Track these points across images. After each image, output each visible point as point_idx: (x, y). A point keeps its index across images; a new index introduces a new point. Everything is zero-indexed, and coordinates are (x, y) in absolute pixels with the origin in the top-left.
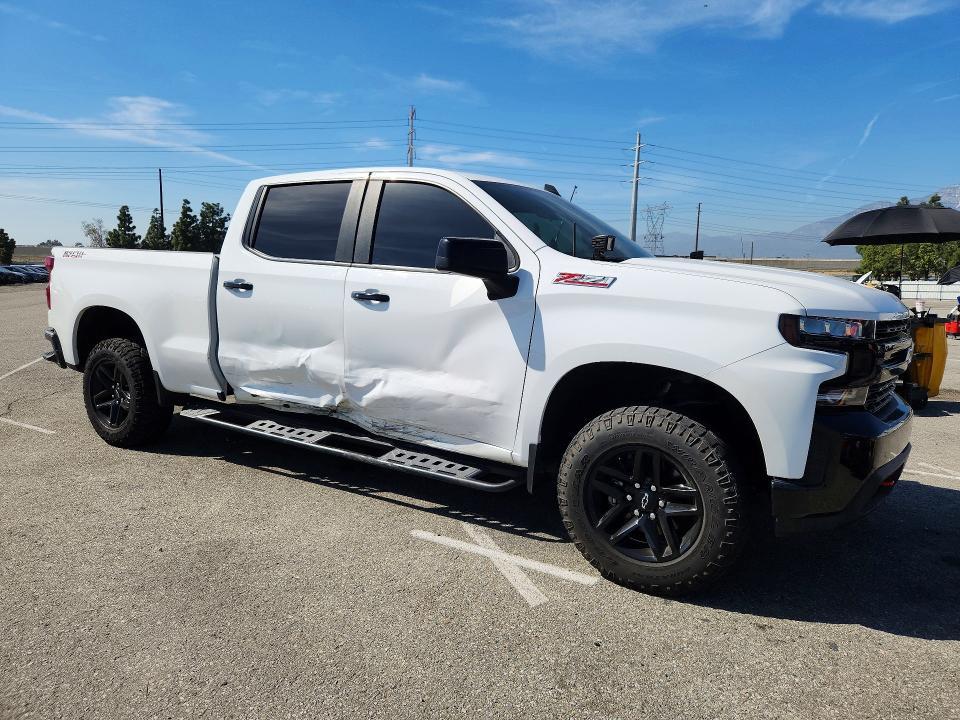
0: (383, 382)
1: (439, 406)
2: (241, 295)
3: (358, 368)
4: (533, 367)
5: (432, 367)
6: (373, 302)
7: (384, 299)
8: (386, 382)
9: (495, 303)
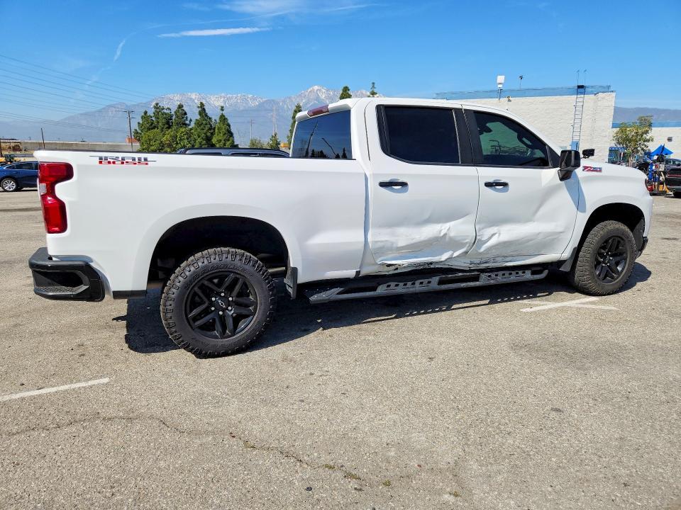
0: (497, 235)
1: (531, 240)
2: (397, 191)
3: (483, 229)
4: (581, 212)
5: (528, 220)
6: (497, 187)
7: (505, 185)
8: (500, 234)
9: (563, 182)
